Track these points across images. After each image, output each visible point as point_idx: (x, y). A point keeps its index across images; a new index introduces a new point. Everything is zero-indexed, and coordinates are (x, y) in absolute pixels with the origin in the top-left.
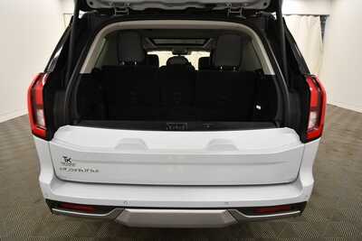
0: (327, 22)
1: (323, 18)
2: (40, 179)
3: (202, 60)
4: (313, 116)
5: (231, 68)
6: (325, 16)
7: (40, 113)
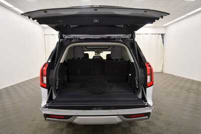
0: (165, 36)
1: (163, 35)
3: (108, 55)
4: (149, 77)
5: (118, 60)
7: (45, 78)
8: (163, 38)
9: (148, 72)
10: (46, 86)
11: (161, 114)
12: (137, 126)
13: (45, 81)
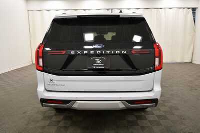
1: (194, 10)
2: (38, 89)
6: (195, 8)
7: (41, 60)
8: (194, 13)
9: (157, 54)
10: (42, 69)
11: (177, 109)
12: (146, 119)
13: (41, 64)
